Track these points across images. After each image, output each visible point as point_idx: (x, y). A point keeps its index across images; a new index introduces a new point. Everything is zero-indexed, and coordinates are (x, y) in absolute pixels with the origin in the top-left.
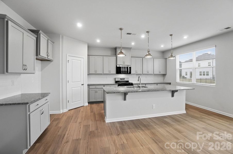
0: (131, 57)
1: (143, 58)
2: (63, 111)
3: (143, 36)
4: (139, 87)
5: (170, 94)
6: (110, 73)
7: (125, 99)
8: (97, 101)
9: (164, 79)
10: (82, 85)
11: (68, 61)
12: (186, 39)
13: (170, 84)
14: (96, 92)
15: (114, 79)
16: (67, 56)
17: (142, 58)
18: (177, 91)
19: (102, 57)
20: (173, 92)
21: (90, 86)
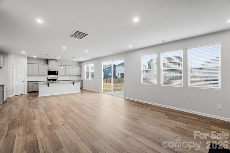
0: (58, 65)
3: (60, 57)
5: (72, 84)
6: (44, 74)
7: (48, 86)
8: (34, 91)
10: (23, 81)
11: (14, 67)
14: (33, 86)
15: (47, 78)
16: (13, 64)
17: (65, 66)
19: (37, 64)
21: (29, 82)
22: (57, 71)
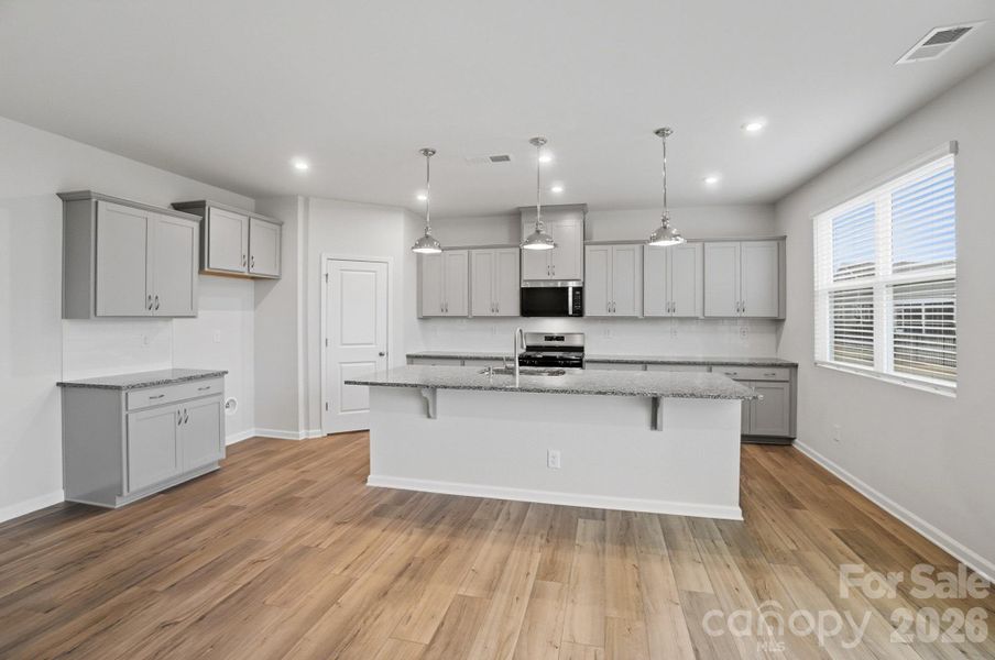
0: (586, 244)
1: (643, 243)
2: (308, 434)
6: (497, 314)
10: (381, 354)
11: (327, 275)
13: (793, 368)
16: (324, 259)
17: (638, 246)
19: (465, 252)
21: (417, 360)
22: (575, 289)
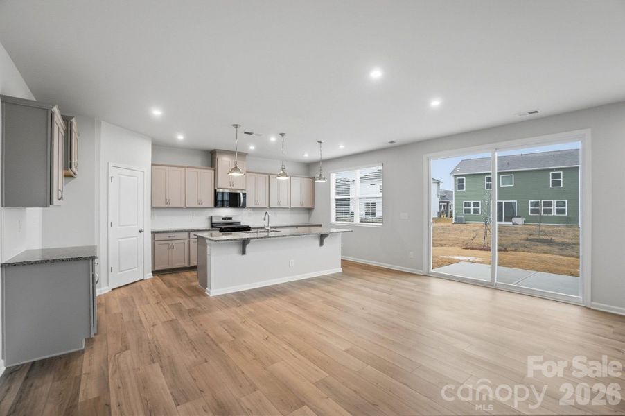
0: (247, 172)
2: (101, 291)
3: (273, 139)
4: (268, 231)
5: (318, 242)
6: (202, 206)
7: (244, 252)
8: (174, 267)
9: (309, 218)
10: (140, 231)
11: (112, 177)
12: (342, 149)
13: (320, 226)
14: (171, 248)
15: (209, 218)
16: (110, 165)
17: (267, 176)
18: (327, 235)
19: (183, 169)
20: (322, 237)
21: (156, 235)
22: (243, 194)
